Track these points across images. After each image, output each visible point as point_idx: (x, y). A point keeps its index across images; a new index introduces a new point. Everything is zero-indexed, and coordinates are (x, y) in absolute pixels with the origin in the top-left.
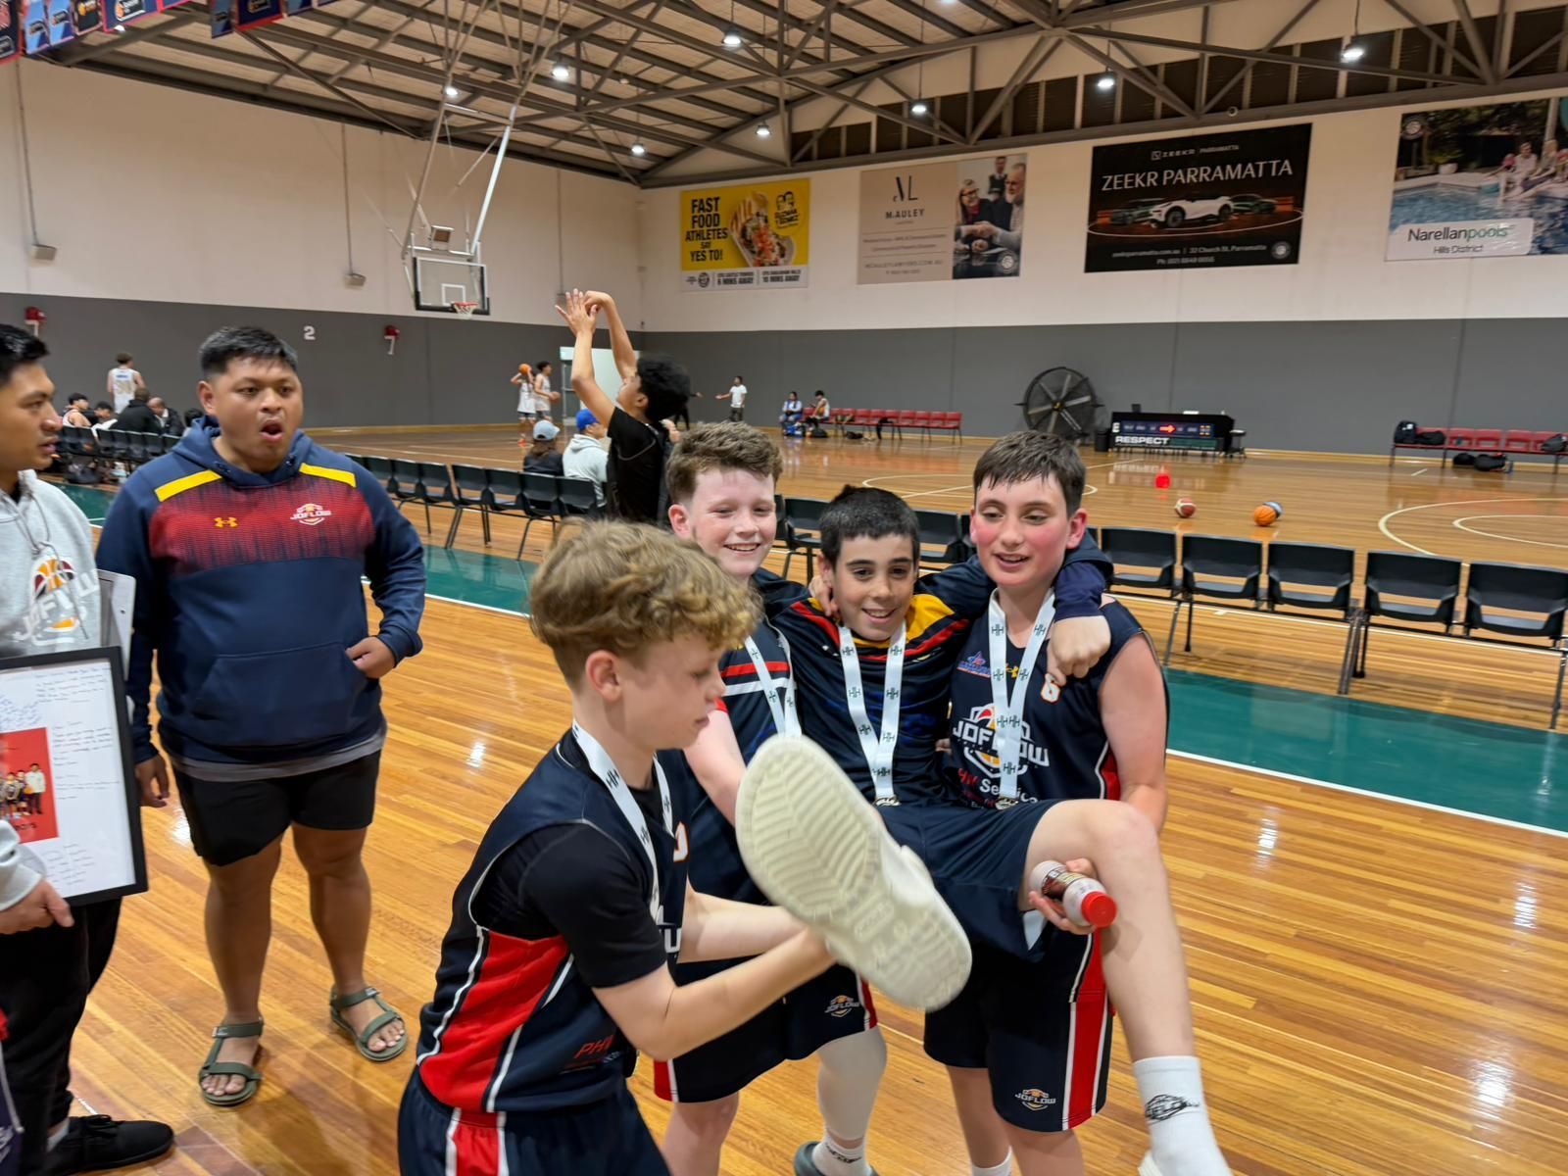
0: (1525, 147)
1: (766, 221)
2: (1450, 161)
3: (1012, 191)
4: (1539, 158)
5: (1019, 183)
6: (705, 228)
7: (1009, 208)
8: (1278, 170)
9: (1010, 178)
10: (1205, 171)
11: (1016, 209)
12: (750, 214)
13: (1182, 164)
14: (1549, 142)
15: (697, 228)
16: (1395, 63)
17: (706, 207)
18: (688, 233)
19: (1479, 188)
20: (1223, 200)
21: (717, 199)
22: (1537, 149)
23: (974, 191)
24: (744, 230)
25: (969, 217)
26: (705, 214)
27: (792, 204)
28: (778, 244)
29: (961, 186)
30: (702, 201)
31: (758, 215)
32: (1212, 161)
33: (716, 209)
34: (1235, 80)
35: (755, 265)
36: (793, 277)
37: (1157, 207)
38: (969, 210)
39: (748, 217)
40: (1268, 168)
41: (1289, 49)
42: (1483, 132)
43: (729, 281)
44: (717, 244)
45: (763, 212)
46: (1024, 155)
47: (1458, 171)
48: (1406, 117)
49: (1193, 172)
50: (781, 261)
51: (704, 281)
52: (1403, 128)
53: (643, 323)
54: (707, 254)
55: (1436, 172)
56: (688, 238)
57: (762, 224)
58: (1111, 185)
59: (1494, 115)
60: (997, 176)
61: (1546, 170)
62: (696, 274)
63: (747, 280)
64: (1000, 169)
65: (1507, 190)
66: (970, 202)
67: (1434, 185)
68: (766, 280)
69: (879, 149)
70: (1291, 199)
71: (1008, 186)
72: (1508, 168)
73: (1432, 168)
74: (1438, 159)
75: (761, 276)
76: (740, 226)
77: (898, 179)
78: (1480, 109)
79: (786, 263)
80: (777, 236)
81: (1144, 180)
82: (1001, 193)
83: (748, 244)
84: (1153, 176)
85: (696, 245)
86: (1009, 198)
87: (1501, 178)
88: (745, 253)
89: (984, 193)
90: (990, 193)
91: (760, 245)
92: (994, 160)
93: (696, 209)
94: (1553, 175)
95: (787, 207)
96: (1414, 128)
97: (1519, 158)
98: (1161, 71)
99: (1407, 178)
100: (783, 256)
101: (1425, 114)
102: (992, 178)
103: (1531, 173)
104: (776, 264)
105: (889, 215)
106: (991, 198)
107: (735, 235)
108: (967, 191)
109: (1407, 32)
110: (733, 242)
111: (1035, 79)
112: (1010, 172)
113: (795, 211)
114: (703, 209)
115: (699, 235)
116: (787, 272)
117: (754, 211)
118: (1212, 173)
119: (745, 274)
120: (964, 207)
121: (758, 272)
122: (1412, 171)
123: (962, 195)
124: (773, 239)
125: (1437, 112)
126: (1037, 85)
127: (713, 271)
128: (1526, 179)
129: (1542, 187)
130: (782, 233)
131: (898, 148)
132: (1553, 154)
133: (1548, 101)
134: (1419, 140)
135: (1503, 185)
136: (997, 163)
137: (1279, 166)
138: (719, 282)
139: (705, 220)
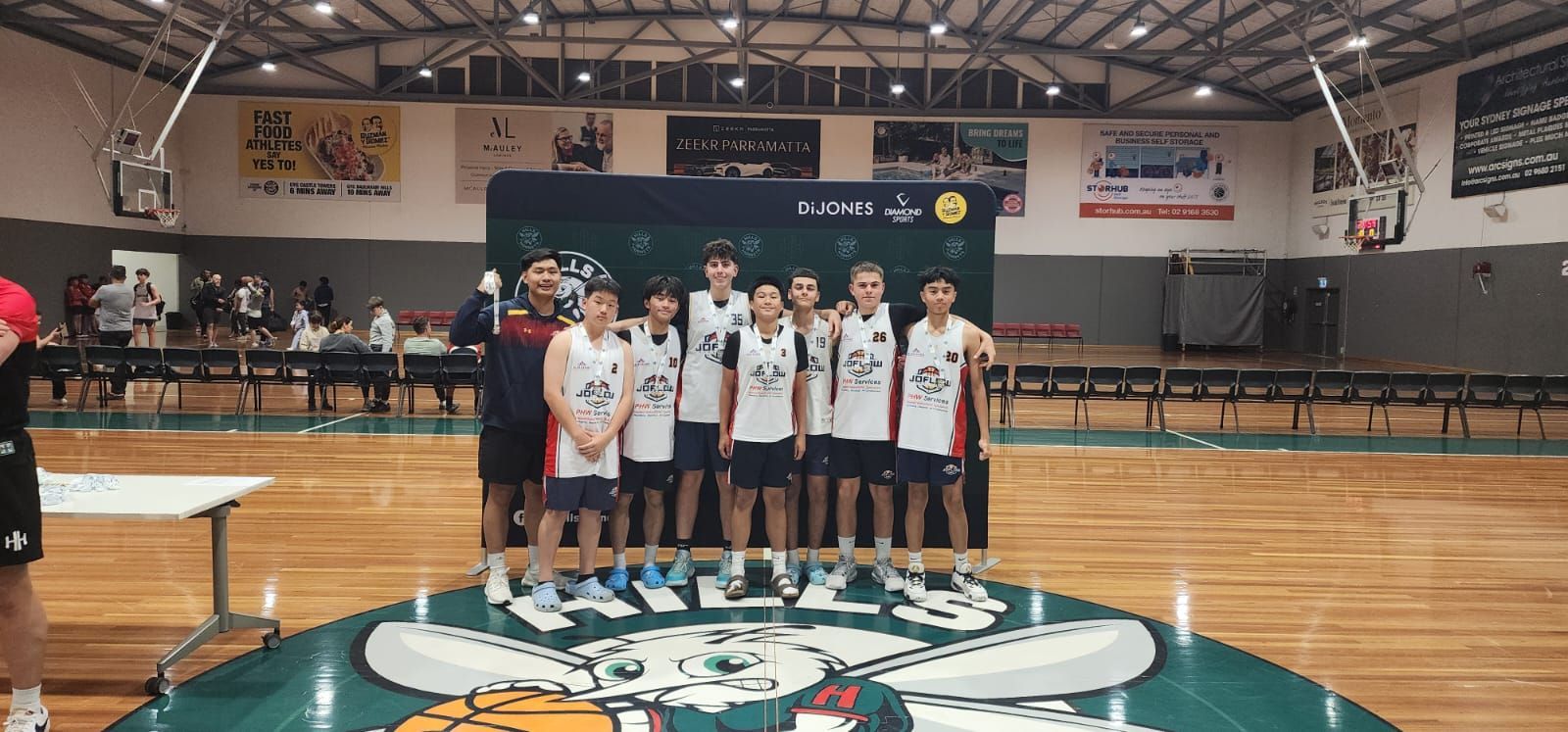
0: (944, 150)
1: (350, 139)
2: (904, 154)
3: (602, 142)
4: (952, 158)
5: (608, 136)
6: (273, 139)
7: (601, 154)
8: (800, 149)
9: (600, 131)
10: (752, 144)
11: (606, 156)
12: (330, 130)
13: (733, 136)
14: (956, 149)
15: (261, 136)
16: (868, 87)
17: (273, 119)
18: (250, 141)
19: (921, 172)
20: (766, 166)
21: (287, 114)
22: (950, 152)
23: (569, 138)
24: (322, 146)
25: (564, 156)
26: (273, 125)
27: (381, 127)
28: (365, 161)
29: (556, 132)
30: (267, 113)
31: (340, 132)
32: (756, 137)
33: (287, 123)
34: (769, 85)
35: (336, 178)
36: (385, 192)
37: (719, 166)
38: (564, 151)
39: (328, 134)
40: (794, 146)
41: (803, 67)
42: (920, 138)
43: (305, 190)
44: (286, 155)
45: (346, 130)
46: (611, 114)
47: (909, 160)
48: (877, 123)
49: (743, 144)
50: (369, 176)
51: (271, 189)
52: (876, 131)
53: (185, 226)
54: (276, 165)
55: (897, 161)
56: (249, 145)
57: (346, 142)
58: (683, 145)
59: (926, 127)
60: (588, 128)
61: (956, 165)
62: (262, 182)
63: (329, 191)
64: (591, 123)
65: (937, 175)
66: (565, 144)
67: (897, 168)
68: (350, 192)
69: (472, 92)
70: (811, 169)
71: (598, 137)
72: (936, 161)
73: (894, 158)
74: (896, 151)
75: (345, 190)
76: (317, 142)
77: (494, 119)
78: (918, 123)
79: (374, 179)
80: (363, 154)
81: (708, 145)
82: (593, 140)
83: (329, 158)
84: (714, 143)
85: (263, 154)
86: (600, 146)
87: (933, 167)
88: (325, 166)
89: (577, 139)
90: (582, 140)
91: (343, 160)
92: (585, 115)
93: (260, 121)
94: (960, 168)
95: (375, 130)
96: (882, 131)
97: (941, 156)
98: (715, 68)
99: (880, 162)
100: (371, 172)
101: (888, 123)
102: (584, 129)
103: (948, 166)
104: (363, 178)
105: (487, 148)
106: (584, 144)
107: (312, 149)
108: (561, 137)
109: (872, 68)
110: (312, 156)
111: (616, 58)
112: (598, 124)
113: (384, 134)
114: (270, 120)
115: (264, 145)
116: (377, 187)
117: (335, 129)
118: (758, 143)
119: (325, 186)
120: (558, 147)
121: (341, 185)
122: (883, 158)
123: (556, 139)
124: (358, 156)
125: (894, 122)
126: (620, 61)
127: (284, 181)
128: (946, 169)
129: (955, 175)
130: (369, 152)
131: (493, 93)
132: (958, 155)
133: (953, 123)
134: (886, 138)
135: (934, 172)
136: (587, 118)
137: (802, 146)
138: (292, 191)
139: (272, 132)
